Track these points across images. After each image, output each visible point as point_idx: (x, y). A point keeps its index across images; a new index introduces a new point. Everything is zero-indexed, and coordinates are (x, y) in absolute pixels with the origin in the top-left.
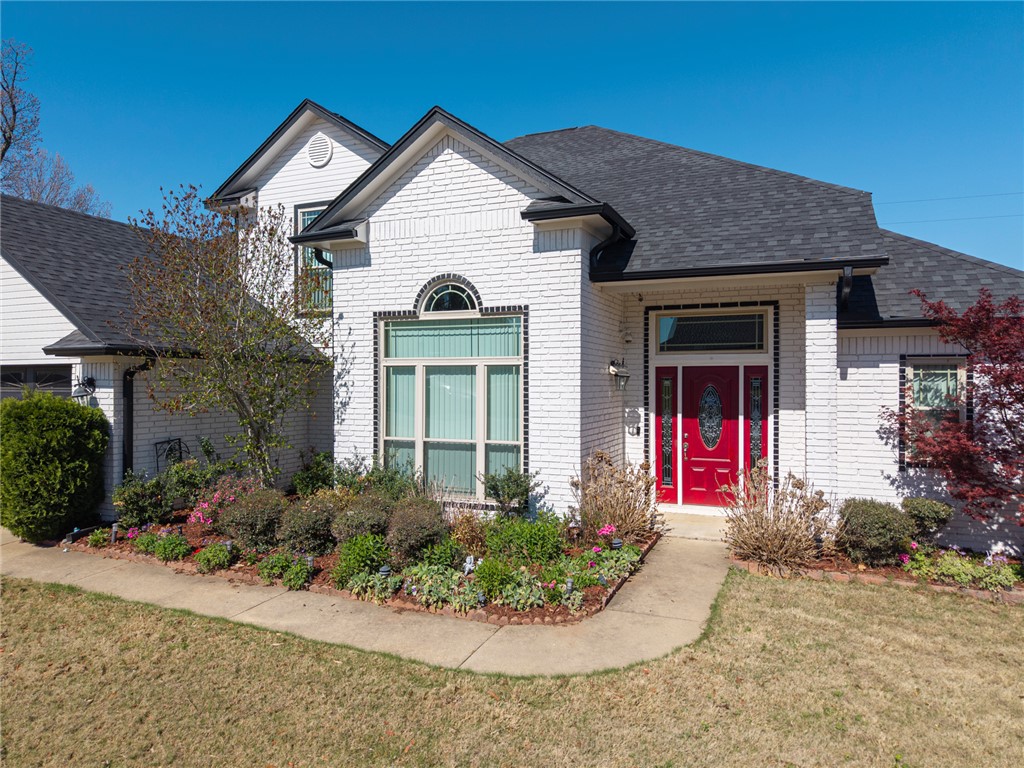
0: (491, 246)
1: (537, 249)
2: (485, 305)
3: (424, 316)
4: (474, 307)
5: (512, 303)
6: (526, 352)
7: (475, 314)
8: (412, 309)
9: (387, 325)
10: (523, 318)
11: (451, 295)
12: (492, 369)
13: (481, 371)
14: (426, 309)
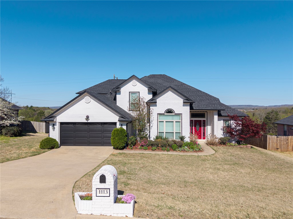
0: (176, 105)
1: (183, 106)
2: (176, 113)
5: (180, 113)
6: (182, 120)
7: (174, 114)
8: (164, 113)
9: (159, 115)
10: (181, 115)
11: (169, 111)
12: (176, 122)
13: (174, 122)
14: (166, 113)
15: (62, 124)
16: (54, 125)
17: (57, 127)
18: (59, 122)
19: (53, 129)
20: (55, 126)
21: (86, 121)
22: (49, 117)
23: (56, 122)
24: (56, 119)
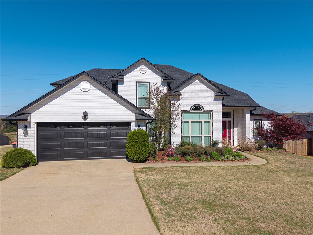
0: (206, 99)
1: (214, 100)
2: (205, 110)
3: (191, 111)
4: (202, 110)
5: (210, 110)
6: (212, 119)
7: (202, 111)
8: (189, 110)
9: (183, 113)
10: (211, 113)
11: (197, 108)
12: (205, 122)
13: (203, 123)
14: (192, 110)
15: (39, 125)
16: (26, 127)
17: (32, 131)
18: (35, 123)
19: (25, 134)
20: (28, 129)
21: (83, 121)
22: (18, 114)
23: (30, 122)
24: (30, 117)
